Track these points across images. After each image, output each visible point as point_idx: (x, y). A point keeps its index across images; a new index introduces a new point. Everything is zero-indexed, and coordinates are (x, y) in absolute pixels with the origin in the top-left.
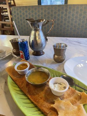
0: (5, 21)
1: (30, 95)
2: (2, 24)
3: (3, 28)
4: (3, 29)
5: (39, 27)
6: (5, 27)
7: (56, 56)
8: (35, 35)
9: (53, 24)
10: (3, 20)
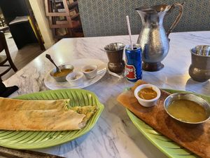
0: (57, 11)
1: (183, 141)
2: (52, 17)
3: (55, 24)
4: (55, 26)
5: (158, 21)
6: (57, 22)
7: (196, 70)
8: (150, 35)
9: (181, 12)
10: (54, 10)
